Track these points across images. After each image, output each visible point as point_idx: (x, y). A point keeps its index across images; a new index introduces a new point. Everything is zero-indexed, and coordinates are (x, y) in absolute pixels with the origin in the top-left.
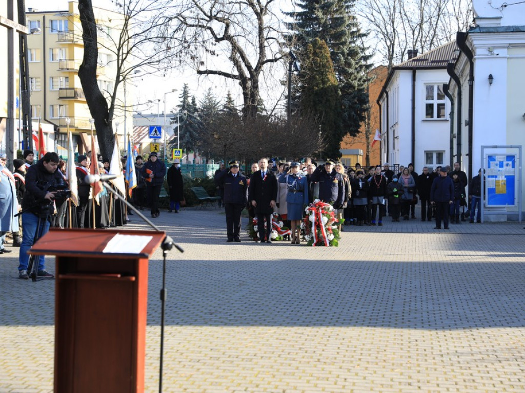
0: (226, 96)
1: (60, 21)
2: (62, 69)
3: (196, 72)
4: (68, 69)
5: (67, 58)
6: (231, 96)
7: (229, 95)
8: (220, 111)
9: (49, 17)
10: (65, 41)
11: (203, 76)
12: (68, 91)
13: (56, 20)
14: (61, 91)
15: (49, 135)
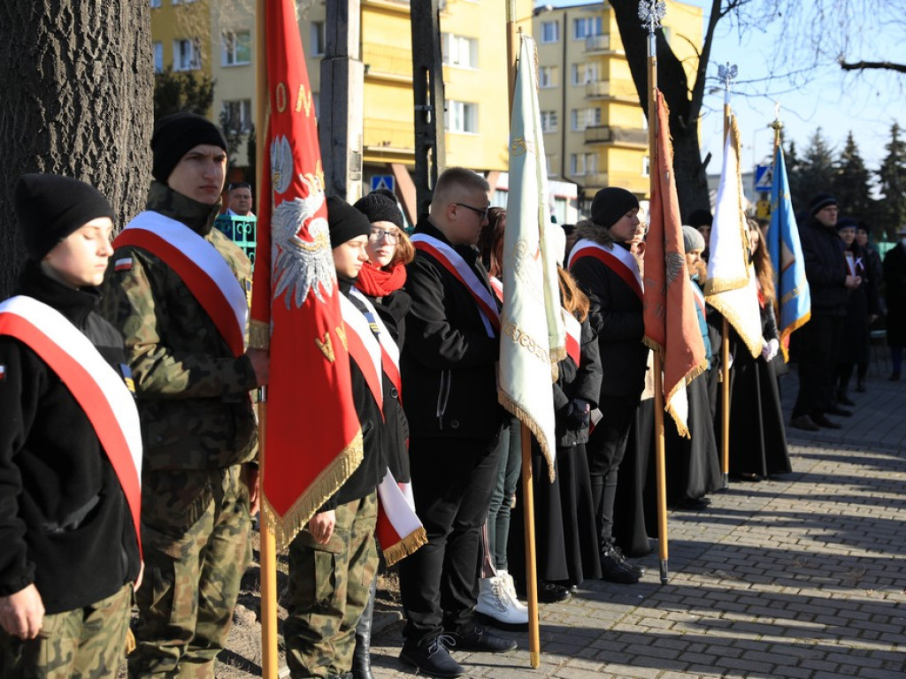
0: (846, 139)
1: (590, 20)
2: (590, 96)
3: (839, 67)
4: (599, 95)
5: (600, 77)
6: (854, 139)
7: (850, 137)
8: (836, 162)
9: (572, 15)
10: (597, 50)
11: (854, 72)
12: (600, 130)
13: (583, 20)
14: (589, 131)
15: (569, 201)
